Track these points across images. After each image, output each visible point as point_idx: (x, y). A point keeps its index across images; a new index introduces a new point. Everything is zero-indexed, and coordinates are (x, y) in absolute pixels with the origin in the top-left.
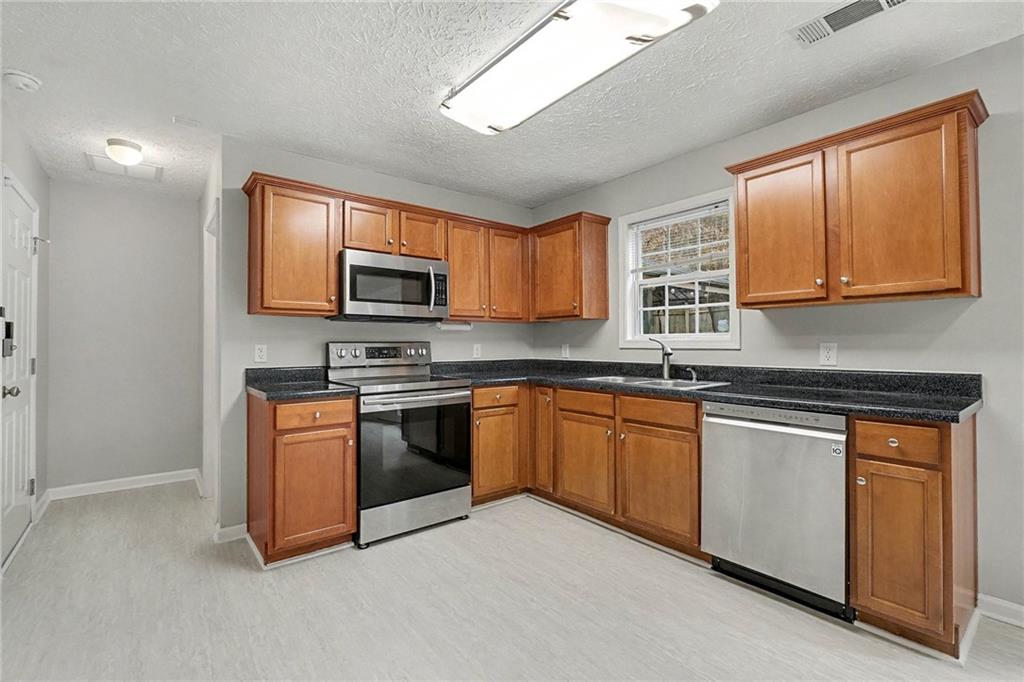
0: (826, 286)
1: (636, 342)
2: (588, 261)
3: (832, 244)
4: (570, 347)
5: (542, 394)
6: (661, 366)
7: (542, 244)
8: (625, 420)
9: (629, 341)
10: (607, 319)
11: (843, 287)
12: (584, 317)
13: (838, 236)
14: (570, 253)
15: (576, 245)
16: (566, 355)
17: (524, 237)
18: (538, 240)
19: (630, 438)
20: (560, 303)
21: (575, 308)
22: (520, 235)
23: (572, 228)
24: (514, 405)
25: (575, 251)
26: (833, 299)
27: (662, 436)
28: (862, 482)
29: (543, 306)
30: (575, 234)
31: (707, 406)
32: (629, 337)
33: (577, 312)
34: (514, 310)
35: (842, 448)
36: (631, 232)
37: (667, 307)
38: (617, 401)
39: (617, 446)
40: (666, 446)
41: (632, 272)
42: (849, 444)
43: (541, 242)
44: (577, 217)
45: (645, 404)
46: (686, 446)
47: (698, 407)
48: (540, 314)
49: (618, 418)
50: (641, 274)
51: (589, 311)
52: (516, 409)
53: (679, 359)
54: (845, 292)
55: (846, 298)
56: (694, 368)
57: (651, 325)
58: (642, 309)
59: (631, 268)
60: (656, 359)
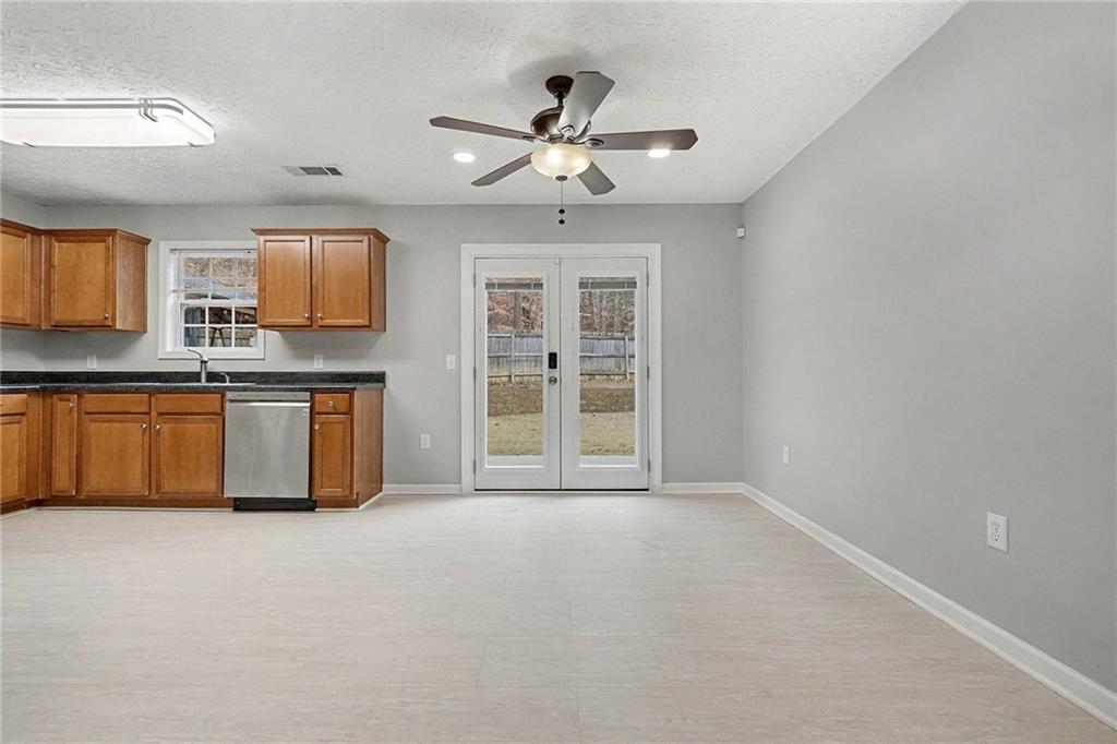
0: (310, 318)
1: (179, 353)
2: (122, 275)
3: (314, 294)
4: (98, 357)
5: (61, 400)
6: (199, 374)
7: (60, 250)
8: (160, 414)
9: (170, 353)
10: (145, 331)
11: (319, 320)
12: (118, 328)
13: (317, 289)
14: (101, 266)
15: (109, 258)
16: (93, 365)
17: (36, 238)
18: (56, 244)
19: (165, 428)
20: (87, 311)
21: (106, 318)
22: (29, 235)
23: (105, 241)
24: (22, 414)
25: (107, 264)
26: (315, 327)
27: (195, 422)
28: (317, 427)
29: (60, 314)
30: (107, 248)
31: (229, 395)
32: (169, 349)
33: (109, 323)
34: (19, 314)
35: (308, 410)
36: (173, 257)
37: (207, 325)
38: (153, 400)
39: (152, 436)
40: (198, 429)
41: (173, 291)
42: (312, 408)
43: (59, 247)
44: (112, 232)
45: (179, 398)
46: (214, 426)
47: (223, 396)
48: (57, 322)
49: (154, 414)
50: (183, 295)
51: (124, 322)
52: (24, 418)
53: (214, 367)
54: (320, 323)
55: (321, 326)
56: (228, 374)
57: (192, 338)
58: (183, 325)
59: (172, 289)
60: (196, 367)
